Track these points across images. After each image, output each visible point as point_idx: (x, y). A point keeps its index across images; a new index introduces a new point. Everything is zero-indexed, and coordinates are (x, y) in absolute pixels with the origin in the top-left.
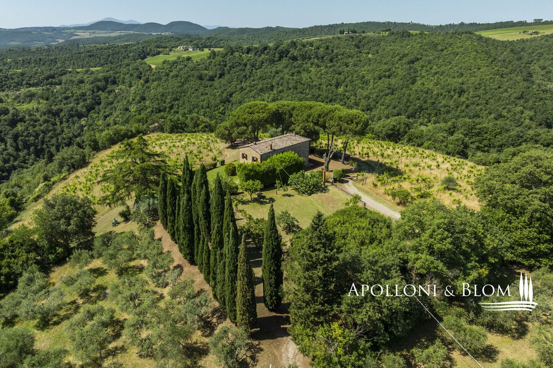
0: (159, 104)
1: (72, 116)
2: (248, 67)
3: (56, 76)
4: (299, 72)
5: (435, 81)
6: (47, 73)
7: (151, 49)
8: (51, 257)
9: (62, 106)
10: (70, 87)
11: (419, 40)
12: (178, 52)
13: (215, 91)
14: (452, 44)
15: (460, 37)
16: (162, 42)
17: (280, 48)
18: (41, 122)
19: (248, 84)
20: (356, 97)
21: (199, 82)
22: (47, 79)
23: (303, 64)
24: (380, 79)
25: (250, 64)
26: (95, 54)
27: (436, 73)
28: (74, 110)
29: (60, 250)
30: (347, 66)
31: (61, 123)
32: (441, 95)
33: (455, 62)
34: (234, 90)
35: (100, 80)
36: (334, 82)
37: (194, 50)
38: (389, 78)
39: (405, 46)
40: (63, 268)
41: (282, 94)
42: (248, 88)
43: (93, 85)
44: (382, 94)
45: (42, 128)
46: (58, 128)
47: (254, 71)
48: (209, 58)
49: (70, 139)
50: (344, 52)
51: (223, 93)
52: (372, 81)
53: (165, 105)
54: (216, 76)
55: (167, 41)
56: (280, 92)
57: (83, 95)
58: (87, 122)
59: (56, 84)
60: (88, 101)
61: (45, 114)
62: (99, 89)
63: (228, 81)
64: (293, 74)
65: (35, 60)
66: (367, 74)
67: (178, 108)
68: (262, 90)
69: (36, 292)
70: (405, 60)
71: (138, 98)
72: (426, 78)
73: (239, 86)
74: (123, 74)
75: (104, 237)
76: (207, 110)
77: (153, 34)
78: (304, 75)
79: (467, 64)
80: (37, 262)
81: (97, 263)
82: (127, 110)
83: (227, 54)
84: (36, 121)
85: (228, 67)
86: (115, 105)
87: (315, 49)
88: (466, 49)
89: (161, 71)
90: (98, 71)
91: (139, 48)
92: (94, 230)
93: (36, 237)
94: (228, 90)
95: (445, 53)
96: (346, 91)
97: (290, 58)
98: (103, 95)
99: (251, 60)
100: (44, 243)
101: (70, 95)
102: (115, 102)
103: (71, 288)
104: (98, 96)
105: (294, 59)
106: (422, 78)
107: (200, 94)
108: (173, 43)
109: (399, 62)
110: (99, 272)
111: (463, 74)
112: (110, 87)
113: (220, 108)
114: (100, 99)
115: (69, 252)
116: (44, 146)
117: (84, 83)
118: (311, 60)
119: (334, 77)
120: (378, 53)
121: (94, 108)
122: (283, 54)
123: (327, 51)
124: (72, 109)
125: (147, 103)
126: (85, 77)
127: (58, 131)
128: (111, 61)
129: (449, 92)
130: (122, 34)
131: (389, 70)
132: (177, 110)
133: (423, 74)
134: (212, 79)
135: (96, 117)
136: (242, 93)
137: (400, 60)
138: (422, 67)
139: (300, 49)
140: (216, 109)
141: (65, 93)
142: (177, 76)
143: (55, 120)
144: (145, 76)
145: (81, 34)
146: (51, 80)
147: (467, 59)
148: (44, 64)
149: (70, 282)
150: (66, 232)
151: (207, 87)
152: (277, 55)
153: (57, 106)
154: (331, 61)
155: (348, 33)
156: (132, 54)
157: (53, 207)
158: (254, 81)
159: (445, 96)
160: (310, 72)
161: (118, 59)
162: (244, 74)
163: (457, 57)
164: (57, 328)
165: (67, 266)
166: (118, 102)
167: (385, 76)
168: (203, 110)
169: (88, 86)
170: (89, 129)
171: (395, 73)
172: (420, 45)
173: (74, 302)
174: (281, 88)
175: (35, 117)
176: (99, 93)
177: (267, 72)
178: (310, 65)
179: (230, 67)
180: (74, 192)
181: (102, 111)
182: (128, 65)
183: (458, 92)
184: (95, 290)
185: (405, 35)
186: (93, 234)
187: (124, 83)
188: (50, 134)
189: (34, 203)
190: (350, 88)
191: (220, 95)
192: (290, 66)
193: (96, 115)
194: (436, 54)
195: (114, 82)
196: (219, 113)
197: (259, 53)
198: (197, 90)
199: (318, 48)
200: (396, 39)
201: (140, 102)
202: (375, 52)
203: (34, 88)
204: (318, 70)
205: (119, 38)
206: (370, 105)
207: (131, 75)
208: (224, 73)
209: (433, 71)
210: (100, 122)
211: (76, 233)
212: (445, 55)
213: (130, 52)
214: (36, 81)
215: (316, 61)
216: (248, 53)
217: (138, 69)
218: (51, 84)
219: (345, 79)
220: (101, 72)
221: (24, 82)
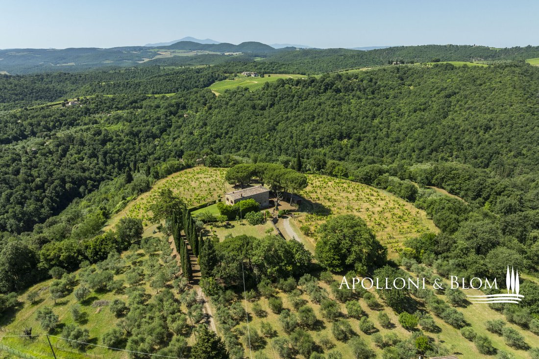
0: (217, 129)
1: (148, 137)
2: (296, 98)
3: (138, 101)
4: (340, 104)
5: (466, 117)
6: (132, 99)
7: (219, 75)
8: (122, 246)
9: (141, 128)
10: (149, 111)
11: (461, 74)
12: (242, 77)
13: (264, 119)
14: (491, 78)
15: (502, 71)
16: (230, 66)
17: (327, 80)
18: (124, 142)
19: (293, 114)
20: (389, 129)
21: (252, 111)
22: (131, 103)
23: (346, 96)
24: (415, 112)
25: (298, 96)
26: (171, 79)
27: (469, 108)
28: (150, 132)
29: (126, 243)
30: (387, 98)
31: (140, 142)
32: (467, 131)
33: (489, 98)
34: (280, 119)
35: (172, 106)
36: (370, 114)
37: (255, 76)
38: (423, 111)
39: (446, 79)
40: (127, 252)
41: (321, 125)
42: (293, 118)
43: (167, 110)
44: (412, 127)
45: (125, 147)
46: (137, 146)
47: (300, 102)
48: (263, 89)
49: (146, 156)
50: (387, 84)
51: (270, 122)
52: (407, 114)
53: (221, 131)
54: (267, 106)
55: (234, 65)
56: (320, 123)
57: (158, 119)
58: (160, 142)
59: (138, 108)
60: (162, 125)
61: (127, 135)
62: (171, 113)
63: (276, 111)
64: (334, 105)
65: (124, 84)
66: (404, 107)
67: (232, 134)
68: (304, 120)
69: (115, 260)
70: (443, 94)
71: (201, 124)
72: (459, 112)
73: (285, 116)
74: (192, 101)
75: (146, 239)
76: (256, 137)
77: (226, 54)
78: (345, 107)
79: (501, 100)
80: (116, 248)
81: (141, 251)
82: (191, 133)
83: (278, 86)
84: (120, 141)
85: (277, 98)
86: (182, 129)
87: (359, 82)
88: (505, 85)
89: (223, 99)
90: (172, 97)
91: (208, 73)
92: (142, 235)
93: (116, 236)
94: (275, 120)
95: (483, 88)
96: (381, 123)
97: (334, 90)
98: (174, 119)
99: (299, 92)
100: (120, 240)
101: (148, 118)
102: (183, 126)
103: (128, 260)
104: (170, 120)
105: (338, 91)
106: (454, 112)
107: (251, 122)
108: (240, 68)
109: (437, 96)
110: (142, 255)
111: (494, 110)
112: (180, 112)
113: (266, 135)
114: (171, 122)
115: (130, 244)
116: (126, 162)
117: (160, 107)
118: (354, 92)
119: (371, 109)
120: (419, 85)
121: (165, 130)
122: (328, 87)
123: (370, 83)
124: (148, 131)
125: (208, 128)
126: (161, 103)
127: (137, 150)
128: (184, 85)
129: (475, 128)
130: (199, 54)
131: (425, 104)
132: (231, 136)
133: (457, 109)
134: (263, 108)
135: (167, 139)
136: (287, 122)
137: (438, 93)
138: (458, 101)
139: (344, 82)
140: (263, 136)
141: (144, 117)
142: (234, 105)
143: (135, 140)
144: (209, 103)
145: (163, 53)
146: (134, 104)
147: (502, 95)
148: (130, 87)
149: (129, 257)
150: (129, 235)
151: (258, 116)
152: (323, 87)
153: (137, 128)
154: (373, 93)
155: (397, 64)
156: (202, 79)
157: (124, 223)
158: (298, 111)
159: (471, 131)
160: (350, 104)
161: (191, 83)
162: (291, 105)
163: (493, 93)
164: (122, 275)
165: (128, 251)
166: (185, 126)
167: (420, 109)
168: (252, 137)
169: (163, 111)
170: (160, 149)
171: (431, 107)
172: (460, 78)
173: (129, 266)
174: (321, 119)
175: (120, 137)
176: (171, 117)
177: (311, 104)
178: (351, 97)
179: (280, 97)
180: (139, 210)
181: (172, 133)
182: (197, 92)
183: (484, 129)
184: (138, 262)
185: (448, 68)
186: (141, 237)
187: (192, 108)
188: (130, 152)
189: (116, 215)
190: (385, 120)
191: (267, 124)
192: (332, 98)
193: (167, 137)
194: (474, 88)
195: (184, 108)
196: (265, 139)
197: (307, 85)
198: (249, 118)
199: (362, 81)
200: (439, 71)
201: (202, 127)
202: (417, 84)
203: (121, 111)
204: (358, 102)
205: (195, 59)
206: (399, 138)
207: (199, 102)
208: (274, 103)
209: (467, 106)
210: (170, 143)
211: (134, 236)
212: (482, 90)
213: (201, 78)
214: (123, 105)
215: (358, 93)
216: (297, 85)
217: (204, 97)
218: (134, 108)
219: (382, 112)
220: (174, 99)
221: (114, 106)
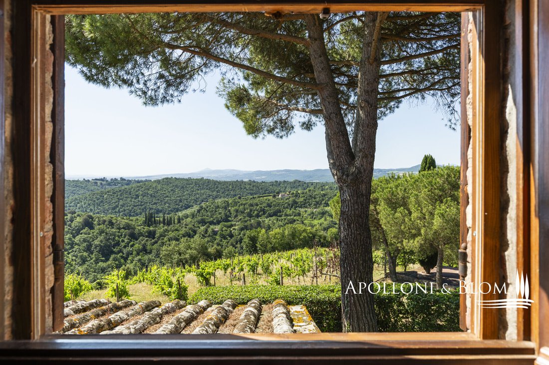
221: (323, 202)
